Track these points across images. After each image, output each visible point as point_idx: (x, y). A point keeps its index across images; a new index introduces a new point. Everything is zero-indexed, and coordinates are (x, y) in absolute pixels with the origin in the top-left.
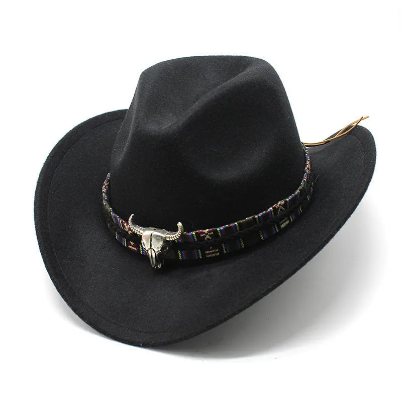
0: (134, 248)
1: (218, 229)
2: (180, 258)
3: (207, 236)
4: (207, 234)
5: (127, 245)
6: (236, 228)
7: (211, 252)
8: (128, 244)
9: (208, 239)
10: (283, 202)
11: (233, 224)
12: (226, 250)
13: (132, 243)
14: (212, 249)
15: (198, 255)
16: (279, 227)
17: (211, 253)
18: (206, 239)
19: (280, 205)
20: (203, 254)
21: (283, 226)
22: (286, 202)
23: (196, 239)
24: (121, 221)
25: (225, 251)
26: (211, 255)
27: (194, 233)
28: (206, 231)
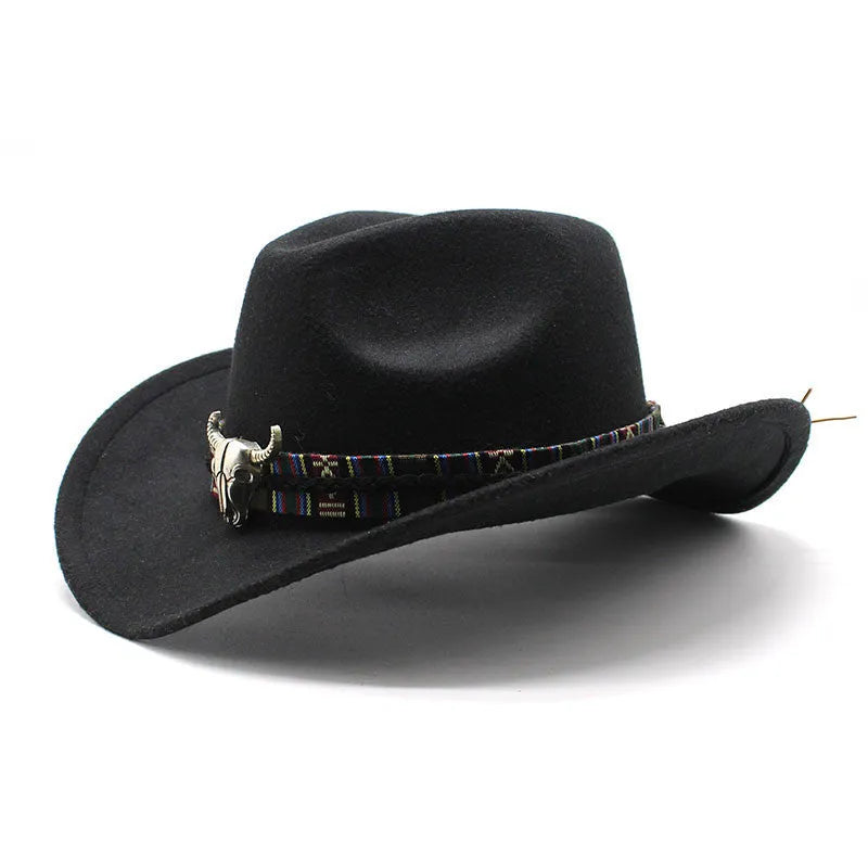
1: (348, 458)
2: (275, 510)
3: (327, 470)
4: (325, 464)
6: (387, 467)
7: (329, 505)
9: (327, 476)
10: (511, 452)
11: (382, 457)
12: (360, 510)
14: (332, 501)
15: (305, 508)
17: (331, 509)
18: (323, 473)
19: (502, 454)
20: (315, 507)
22: (518, 454)
25: (357, 513)
26: (329, 514)
27: (301, 456)
28: (324, 457)
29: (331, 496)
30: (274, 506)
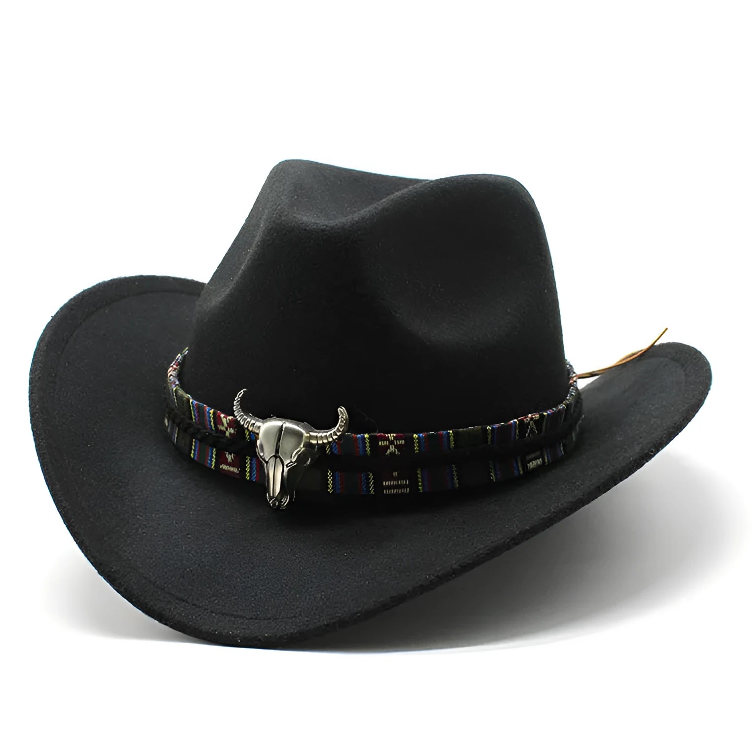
0: (232, 469)
1: (415, 436)
2: (330, 490)
3: (392, 448)
4: (391, 443)
5: (218, 464)
6: (449, 441)
7: (393, 483)
8: (221, 459)
9: (392, 454)
10: (537, 416)
11: (444, 432)
12: (423, 485)
13: (230, 457)
14: (397, 479)
15: (368, 487)
16: (525, 466)
17: (394, 485)
18: (388, 452)
19: (532, 419)
20: (378, 487)
21: (532, 465)
22: (542, 416)
23: (368, 449)
24: (212, 411)
25: (421, 488)
26: (392, 491)
27: (366, 436)
28: (391, 436)
29: (395, 474)
30: (330, 486)
